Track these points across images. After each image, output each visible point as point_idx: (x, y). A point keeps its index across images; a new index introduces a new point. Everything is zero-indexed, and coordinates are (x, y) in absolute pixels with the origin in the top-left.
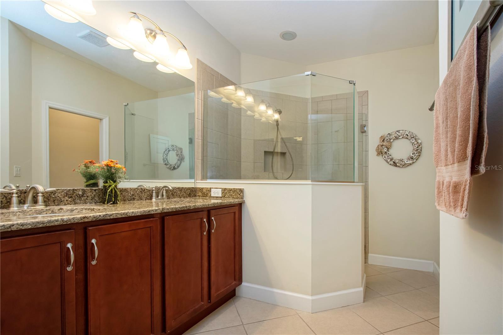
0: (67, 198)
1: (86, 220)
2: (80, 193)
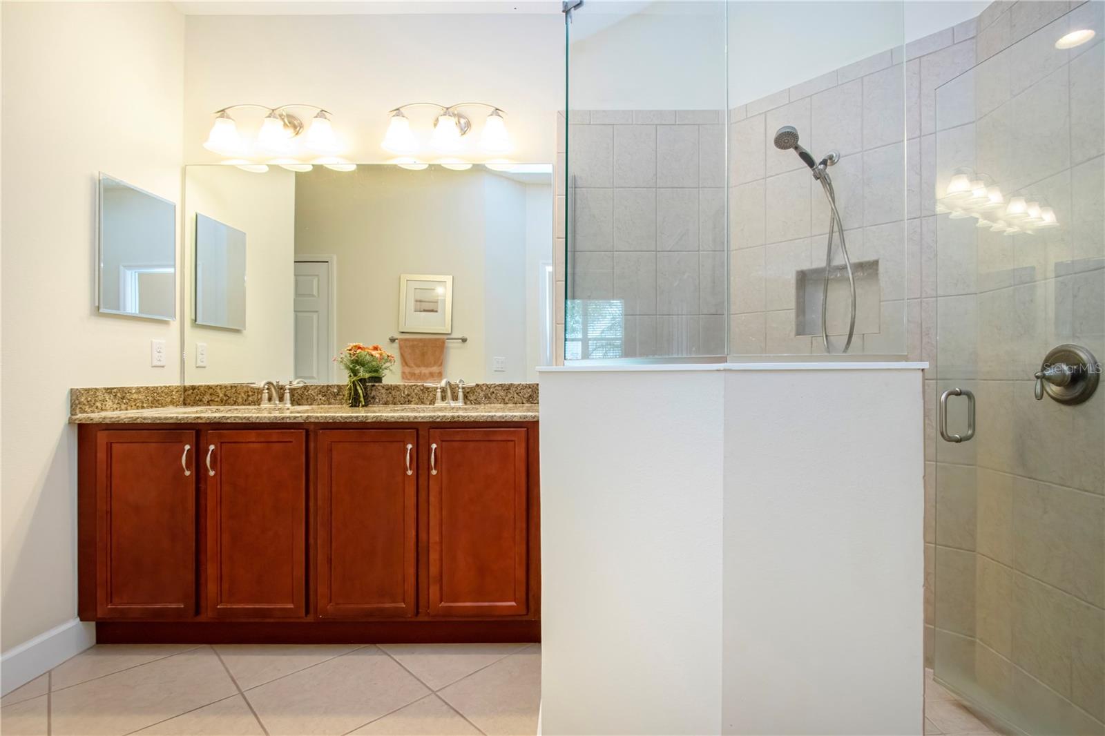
0: (320, 396)
1: (200, 421)
2: (335, 391)
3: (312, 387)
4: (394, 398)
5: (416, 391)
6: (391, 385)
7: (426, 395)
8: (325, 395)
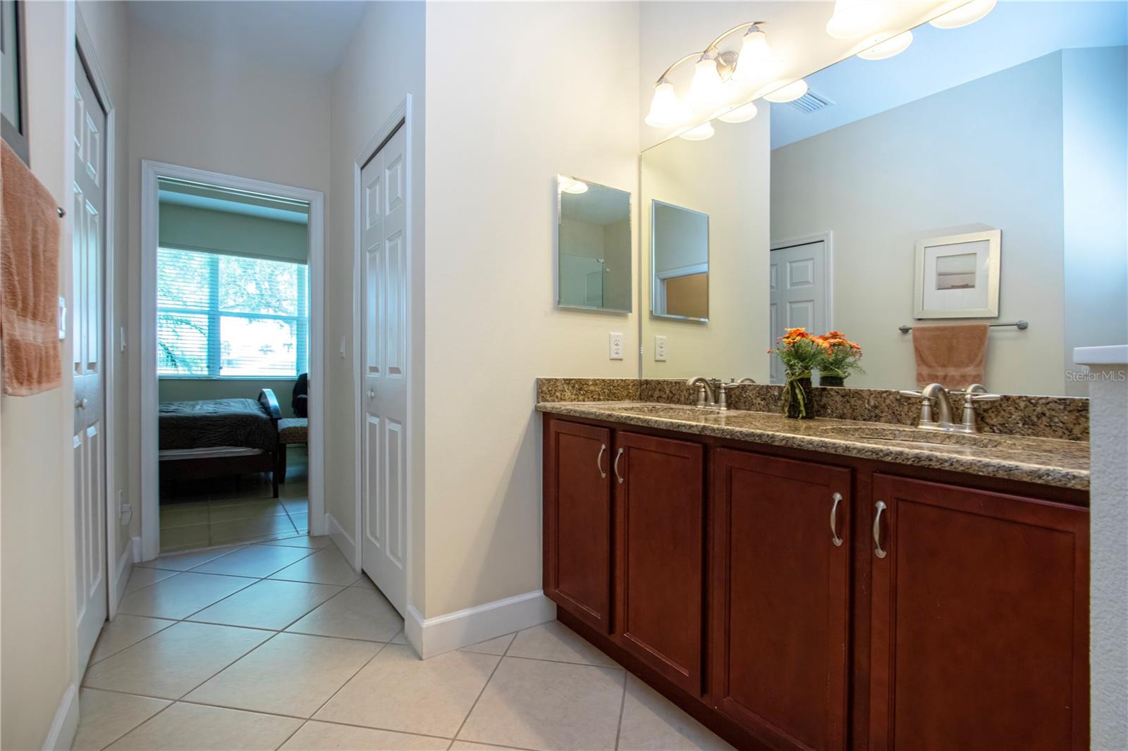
3: (751, 388)
4: (854, 410)
5: (888, 402)
6: (850, 390)
7: (906, 408)
8: (764, 399)
